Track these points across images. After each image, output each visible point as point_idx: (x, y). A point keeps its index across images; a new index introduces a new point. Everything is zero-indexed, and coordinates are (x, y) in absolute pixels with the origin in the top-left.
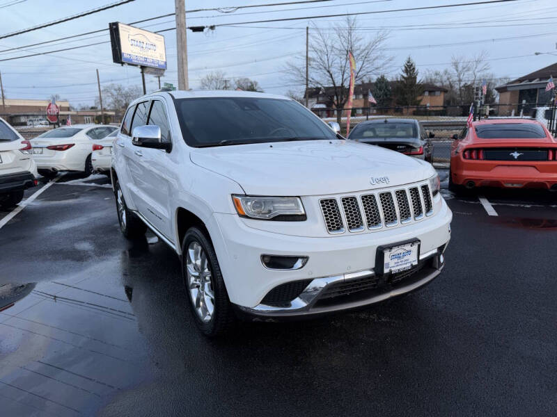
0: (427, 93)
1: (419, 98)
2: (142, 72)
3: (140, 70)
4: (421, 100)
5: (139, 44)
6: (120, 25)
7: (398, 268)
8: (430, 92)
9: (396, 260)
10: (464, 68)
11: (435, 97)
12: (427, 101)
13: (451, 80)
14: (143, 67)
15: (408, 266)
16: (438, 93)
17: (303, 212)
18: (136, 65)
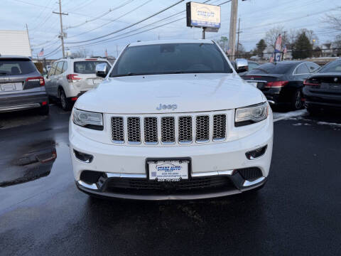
2: (204, 31)
3: (203, 30)
5: (204, 14)
6: (192, 3)
7: (165, 178)
9: (164, 172)
14: (204, 28)
15: (177, 178)
17: (102, 124)
18: (200, 27)
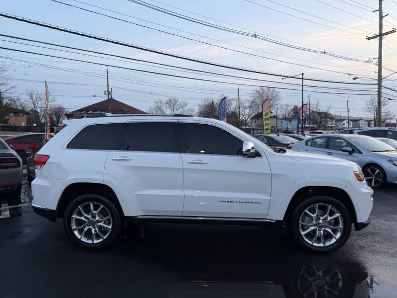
0: (12, 114)
1: (7, 118)
4: (8, 119)
8: (15, 113)
10: (37, 98)
11: (19, 118)
12: (13, 120)
13: (23, 105)
16: (21, 115)
